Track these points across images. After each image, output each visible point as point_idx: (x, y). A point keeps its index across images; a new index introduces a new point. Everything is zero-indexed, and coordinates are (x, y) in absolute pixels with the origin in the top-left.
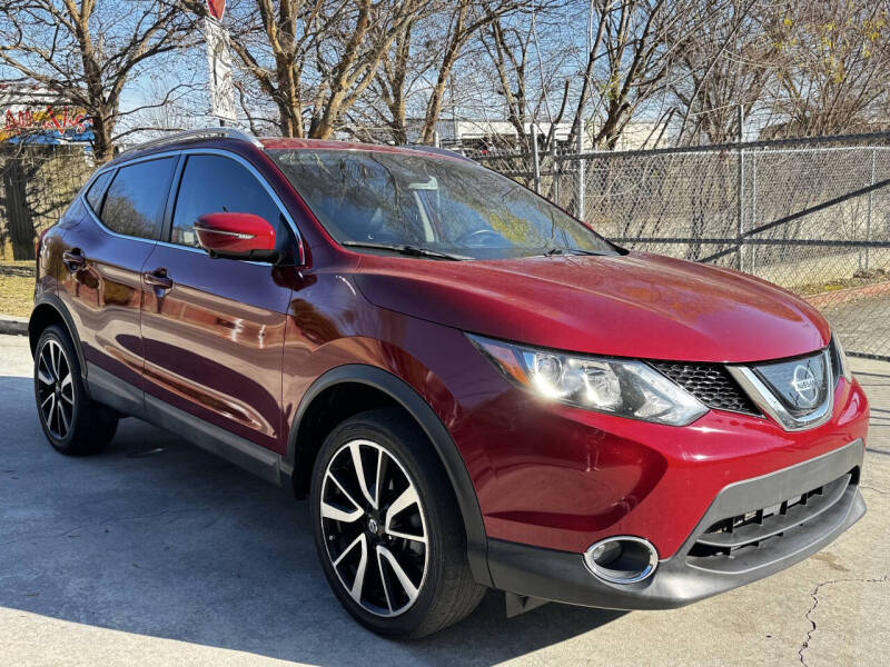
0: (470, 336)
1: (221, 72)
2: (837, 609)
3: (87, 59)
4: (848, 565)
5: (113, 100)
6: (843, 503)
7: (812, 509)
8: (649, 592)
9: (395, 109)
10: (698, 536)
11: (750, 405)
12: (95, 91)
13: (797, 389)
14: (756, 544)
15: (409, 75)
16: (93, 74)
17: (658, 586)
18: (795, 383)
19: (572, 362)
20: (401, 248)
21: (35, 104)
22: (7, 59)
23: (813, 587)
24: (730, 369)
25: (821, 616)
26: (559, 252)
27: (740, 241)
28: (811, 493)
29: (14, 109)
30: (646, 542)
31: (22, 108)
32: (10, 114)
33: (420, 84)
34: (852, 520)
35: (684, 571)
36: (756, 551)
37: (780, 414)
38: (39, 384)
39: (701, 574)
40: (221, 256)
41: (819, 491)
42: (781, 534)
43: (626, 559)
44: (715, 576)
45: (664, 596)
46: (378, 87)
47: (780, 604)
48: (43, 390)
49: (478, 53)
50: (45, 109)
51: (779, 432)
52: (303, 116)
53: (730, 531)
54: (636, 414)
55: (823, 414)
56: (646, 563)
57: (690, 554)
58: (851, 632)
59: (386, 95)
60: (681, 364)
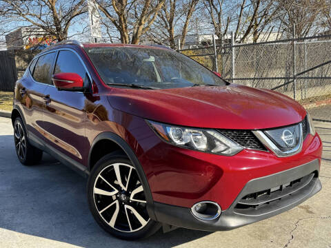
0: (146, 120)
1: (94, 20)
2: (304, 230)
3: (55, 18)
4: (315, 211)
5: (65, 32)
6: (311, 185)
7: (294, 188)
8: (217, 224)
9: (170, 31)
10: (238, 201)
11: (262, 147)
12: (59, 30)
13: (284, 140)
14: (268, 203)
15: (175, 18)
16: (57, 23)
17: (221, 221)
18: (283, 137)
19: (187, 130)
20: (131, 85)
21: (38, 34)
22: (27, 19)
23: (297, 220)
24: (254, 132)
25: (296, 233)
26: (198, 85)
27: (294, 78)
28: (295, 182)
29: (32, 37)
30: (217, 204)
31: (34, 37)
32: (30, 39)
33: (179, 21)
34: (315, 192)
35: (233, 215)
36: (268, 206)
37: (276, 151)
38: (16, 138)
39: (241, 217)
40: (61, 90)
41: (299, 180)
42: (280, 199)
43: (208, 210)
44: (247, 217)
45: (224, 225)
46: (163, 23)
47: (281, 228)
48: (17, 141)
49: (203, 9)
50: (42, 36)
51: (276, 158)
52: (129, 35)
53: (255, 198)
54: (212, 151)
55: (298, 150)
56: (216, 212)
57: (235, 208)
58: (307, 240)
59: (167, 26)
60: (232, 130)
